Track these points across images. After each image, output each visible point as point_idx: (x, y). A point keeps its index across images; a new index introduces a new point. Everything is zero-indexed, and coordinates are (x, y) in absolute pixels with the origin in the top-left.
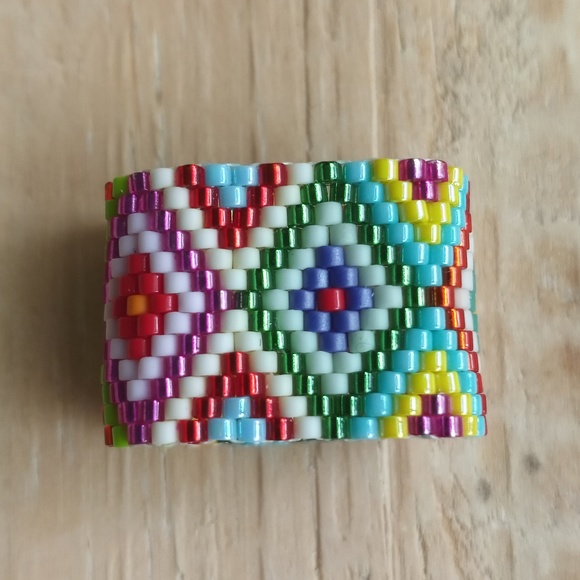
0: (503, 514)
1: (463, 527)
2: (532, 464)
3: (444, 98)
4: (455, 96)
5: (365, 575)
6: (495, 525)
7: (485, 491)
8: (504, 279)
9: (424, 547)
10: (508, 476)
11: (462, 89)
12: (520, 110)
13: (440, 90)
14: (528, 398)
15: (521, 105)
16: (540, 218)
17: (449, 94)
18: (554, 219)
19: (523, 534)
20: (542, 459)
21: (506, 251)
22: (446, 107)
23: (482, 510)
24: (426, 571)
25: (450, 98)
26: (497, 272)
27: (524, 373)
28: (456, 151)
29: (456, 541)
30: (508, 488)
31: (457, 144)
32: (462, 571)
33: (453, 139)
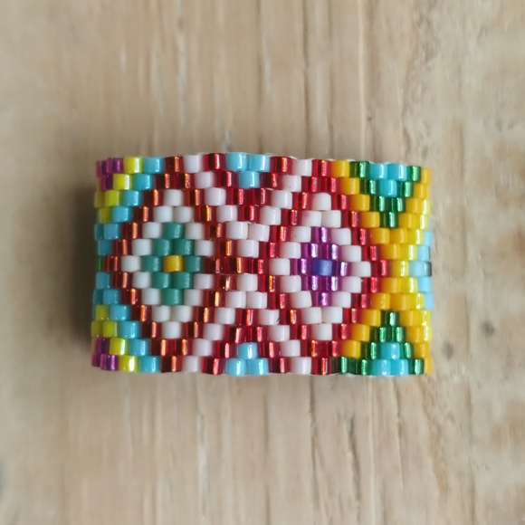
0: (463, 369)
1: (430, 380)
2: (488, 329)
3: (419, 23)
4: (429, 23)
5: (349, 417)
6: (456, 379)
7: (449, 351)
8: (468, 178)
9: (398, 395)
10: (468, 339)
11: (435, 16)
12: (484, 34)
13: (416, 17)
14: (486, 275)
15: (484, 31)
16: (499, 125)
17: (424, 21)
18: (511, 126)
19: (479, 386)
20: (496, 324)
21: (469, 154)
22: (421, 31)
23: (446, 366)
24: (399, 415)
25: (424, 25)
26: (462, 171)
27: (482, 254)
28: (429, 69)
29: (424, 392)
30: (468, 348)
31: (430, 63)
32: (429, 416)
33: (427, 59)
